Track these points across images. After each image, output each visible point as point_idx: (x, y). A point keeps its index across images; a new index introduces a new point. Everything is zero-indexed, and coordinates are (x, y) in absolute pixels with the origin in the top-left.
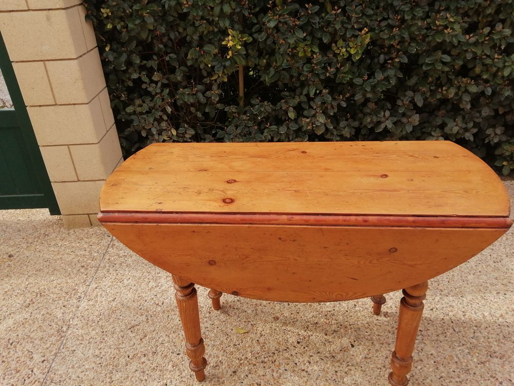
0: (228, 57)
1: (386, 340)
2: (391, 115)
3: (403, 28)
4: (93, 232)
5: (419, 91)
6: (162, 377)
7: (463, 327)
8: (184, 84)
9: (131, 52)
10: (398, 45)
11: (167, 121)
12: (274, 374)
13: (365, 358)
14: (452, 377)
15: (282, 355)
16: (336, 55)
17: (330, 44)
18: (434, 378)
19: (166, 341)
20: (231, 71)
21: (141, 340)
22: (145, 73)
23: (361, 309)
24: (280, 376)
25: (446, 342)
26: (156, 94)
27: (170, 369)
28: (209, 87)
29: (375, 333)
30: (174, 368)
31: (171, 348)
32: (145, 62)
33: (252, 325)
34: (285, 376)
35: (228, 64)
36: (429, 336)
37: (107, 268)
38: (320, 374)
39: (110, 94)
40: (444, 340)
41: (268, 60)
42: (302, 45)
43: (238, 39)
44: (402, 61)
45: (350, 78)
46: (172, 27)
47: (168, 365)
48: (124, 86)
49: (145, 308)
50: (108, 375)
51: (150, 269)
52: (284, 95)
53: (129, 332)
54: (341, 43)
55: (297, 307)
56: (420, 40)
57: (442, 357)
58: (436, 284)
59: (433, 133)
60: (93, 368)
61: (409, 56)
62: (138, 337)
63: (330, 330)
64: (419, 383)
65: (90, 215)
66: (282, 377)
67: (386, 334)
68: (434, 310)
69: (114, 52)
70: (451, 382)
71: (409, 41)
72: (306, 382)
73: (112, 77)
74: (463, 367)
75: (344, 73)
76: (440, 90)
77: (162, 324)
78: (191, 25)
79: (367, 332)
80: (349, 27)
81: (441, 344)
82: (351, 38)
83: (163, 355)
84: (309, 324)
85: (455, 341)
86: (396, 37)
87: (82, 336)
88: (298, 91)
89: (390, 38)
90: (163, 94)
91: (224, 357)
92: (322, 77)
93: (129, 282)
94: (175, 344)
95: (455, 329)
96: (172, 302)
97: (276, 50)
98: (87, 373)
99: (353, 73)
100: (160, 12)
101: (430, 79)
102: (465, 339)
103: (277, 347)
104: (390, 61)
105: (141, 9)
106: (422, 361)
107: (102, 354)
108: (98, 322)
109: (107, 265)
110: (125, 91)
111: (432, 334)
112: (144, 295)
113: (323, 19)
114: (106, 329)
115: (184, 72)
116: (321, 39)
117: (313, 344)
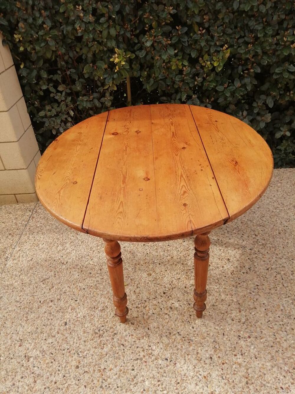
0: (116, 71)
1: (231, 292)
2: (248, 115)
3: (257, 44)
4: (19, 208)
5: (270, 95)
6: (63, 317)
7: (290, 283)
8: (83, 92)
9: (40, 69)
10: (252, 58)
11: (71, 122)
12: (145, 316)
13: (213, 305)
14: (277, 321)
15: (152, 302)
16: (202, 67)
17: (198, 57)
18: (263, 322)
19: (67, 291)
20: (119, 82)
21: (50, 289)
22: (52, 85)
23: (214, 268)
24: (149, 318)
25: (276, 294)
26: (62, 101)
27: (69, 311)
28: (103, 95)
29: (222, 286)
30: (73, 310)
31: (70, 296)
32: (52, 76)
33: (131, 279)
34: (153, 318)
35: (115, 76)
36: (263, 289)
37: (28, 235)
38: (178, 317)
39: (26, 102)
40: (274, 293)
41: (149, 72)
42: (174, 60)
43: (123, 56)
44: (256, 71)
45: (214, 86)
46: (71, 47)
47: (69, 308)
48: (37, 96)
49: (54, 265)
50: (25, 316)
51: (59, 236)
52: (163, 100)
53: (41, 283)
54: (206, 57)
55: (166, 266)
56: (271, 53)
57: (271, 306)
58: (274, 249)
59: (281, 129)
60: (15, 310)
61: (262, 67)
62: (48, 288)
63: (189, 284)
64: (251, 325)
65: (16, 195)
66: (150, 319)
67: (230, 288)
68: (269, 269)
69: (28, 68)
70: (276, 324)
71: (261, 55)
72: (167, 323)
73: (27, 88)
74: (287, 314)
75: (210, 82)
76: (288, 94)
77: (65, 278)
78: (85, 46)
79: (216, 286)
80: (213, 44)
81: (272, 296)
82: (214, 53)
83: (65, 302)
84: (173, 279)
85: (283, 294)
86: (251, 52)
87: (8, 286)
88: (173, 97)
89: (246, 53)
90: (67, 101)
91: (109, 304)
92: (191, 85)
93: (43, 246)
94: (74, 293)
95: (284, 284)
96: (73, 261)
97: (155, 64)
98: (10, 314)
99: (217, 81)
100: (61, 36)
101: (279, 85)
102: (291, 292)
103: (149, 296)
104: (246, 72)
105: (46, 34)
106: (256, 309)
107: (21, 300)
108: (20, 276)
109: (28, 233)
110: (38, 99)
111: (266, 288)
112: (53, 256)
113: (191, 38)
114: (25, 282)
115: (82, 83)
116: (190, 55)
117: (175, 295)
